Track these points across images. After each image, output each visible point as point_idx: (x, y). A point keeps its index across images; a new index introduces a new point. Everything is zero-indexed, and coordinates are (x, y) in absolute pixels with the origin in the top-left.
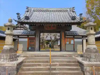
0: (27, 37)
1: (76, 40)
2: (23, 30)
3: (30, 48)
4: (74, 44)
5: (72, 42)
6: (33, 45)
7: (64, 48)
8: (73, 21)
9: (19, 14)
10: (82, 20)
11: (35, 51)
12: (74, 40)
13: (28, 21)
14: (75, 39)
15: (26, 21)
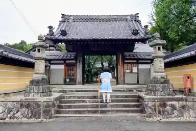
0: (63, 62)
1: (141, 66)
2: (53, 50)
3: (68, 80)
4: (137, 73)
5: (135, 70)
6: (73, 75)
7: (122, 79)
8: (134, 37)
9: (52, 27)
10: (147, 36)
11: (76, 84)
12: (138, 67)
13: (66, 38)
14: (139, 65)
15: (62, 38)
